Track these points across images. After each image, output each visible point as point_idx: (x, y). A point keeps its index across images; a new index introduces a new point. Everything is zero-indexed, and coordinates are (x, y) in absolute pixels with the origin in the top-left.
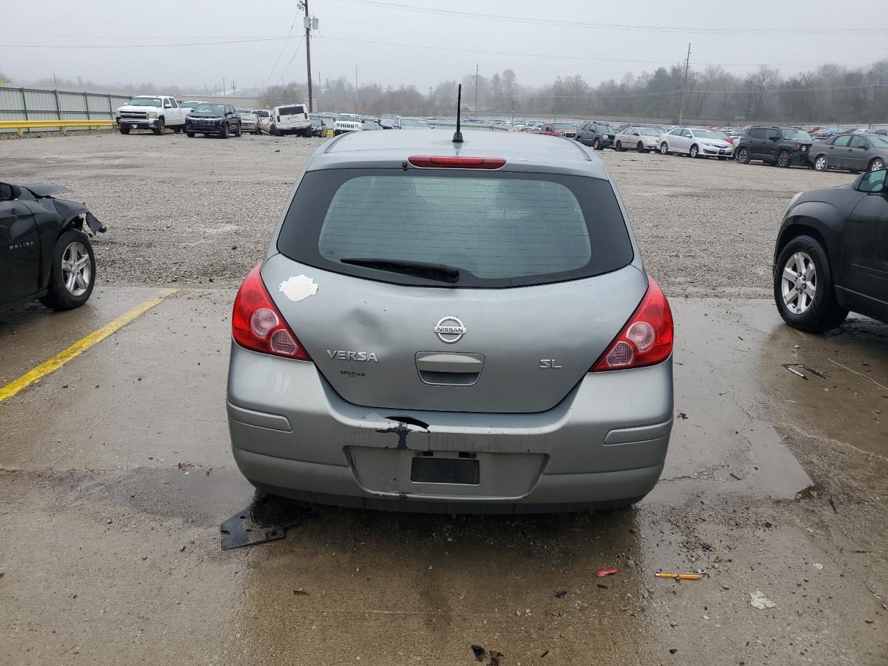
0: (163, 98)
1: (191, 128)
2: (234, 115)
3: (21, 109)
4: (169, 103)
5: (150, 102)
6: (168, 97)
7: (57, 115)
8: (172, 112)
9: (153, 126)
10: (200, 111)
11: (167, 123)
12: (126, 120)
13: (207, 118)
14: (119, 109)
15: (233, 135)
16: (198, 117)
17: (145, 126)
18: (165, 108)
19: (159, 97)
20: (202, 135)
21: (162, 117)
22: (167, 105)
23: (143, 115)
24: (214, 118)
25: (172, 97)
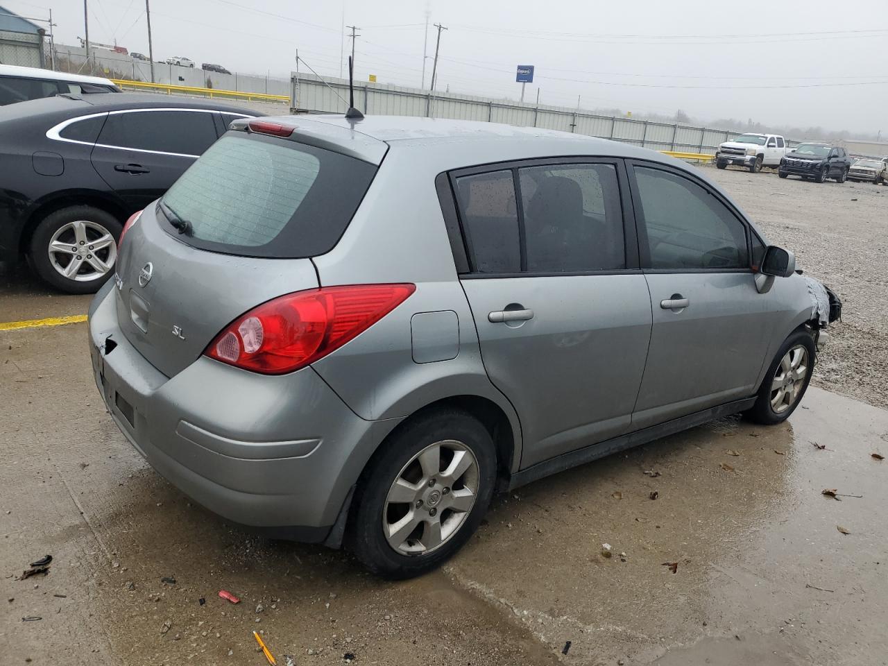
0: (769, 136)
1: (786, 169)
2: (840, 159)
3: (640, 139)
4: (774, 142)
5: (756, 140)
6: (775, 136)
7: (670, 147)
8: (775, 152)
9: (748, 163)
10: (802, 152)
11: (765, 162)
12: (724, 155)
13: (804, 159)
14: (721, 145)
15: (835, 181)
16: (794, 158)
17: (740, 163)
18: (768, 146)
19: (766, 136)
20: (800, 177)
21: (761, 156)
22: (770, 144)
23: (741, 152)
24: (812, 160)
25: (780, 136)
